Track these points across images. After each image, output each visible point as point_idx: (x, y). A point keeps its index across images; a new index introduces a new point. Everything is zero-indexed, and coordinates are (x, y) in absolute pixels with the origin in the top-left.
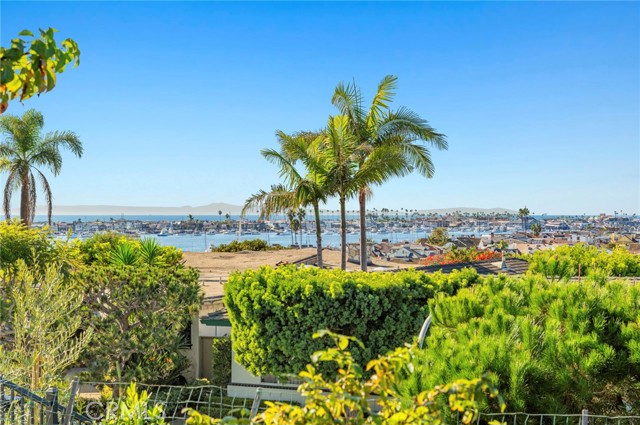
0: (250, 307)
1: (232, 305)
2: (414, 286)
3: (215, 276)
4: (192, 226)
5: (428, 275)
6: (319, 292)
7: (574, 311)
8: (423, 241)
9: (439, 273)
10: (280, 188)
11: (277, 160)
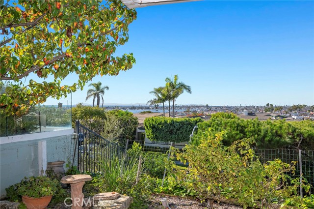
0: (150, 125)
1: (146, 125)
2: (187, 121)
3: (141, 119)
4: (133, 108)
5: (190, 119)
6: (166, 122)
7: (233, 126)
8: (185, 112)
9: (192, 118)
10: (155, 99)
11: (153, 93)
